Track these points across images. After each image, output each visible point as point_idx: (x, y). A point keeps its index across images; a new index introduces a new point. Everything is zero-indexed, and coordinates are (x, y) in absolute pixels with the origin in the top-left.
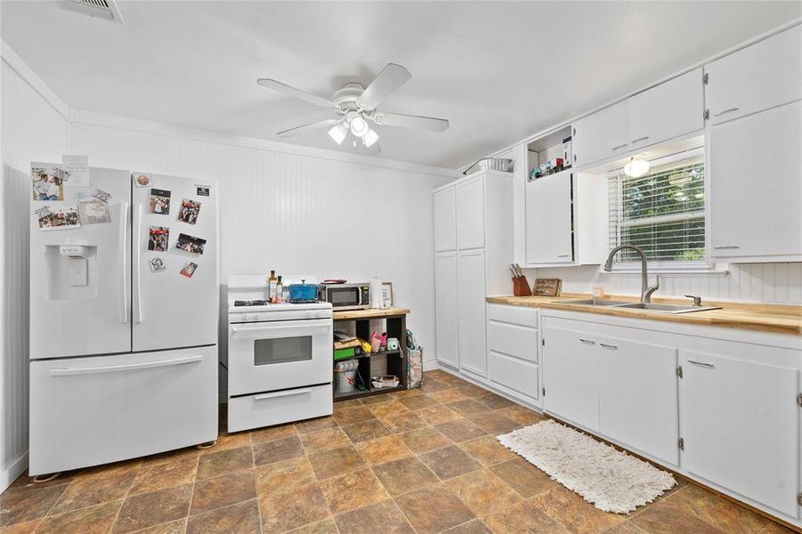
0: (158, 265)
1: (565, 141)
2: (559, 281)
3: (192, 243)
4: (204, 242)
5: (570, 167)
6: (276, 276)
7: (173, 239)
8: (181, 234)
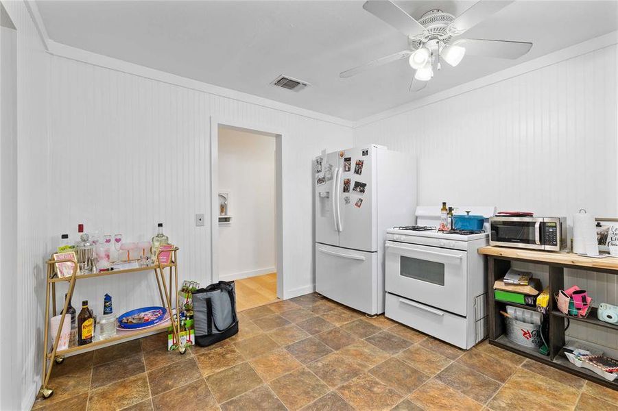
0: (347, 200)
3: (360, 186)
4: (365, 185)
6: (447, 207)
7: (352, 185)
8: (356, 182)
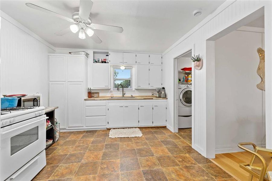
1: (107, 55)
2: (99, 93)
5: (108, 63)
